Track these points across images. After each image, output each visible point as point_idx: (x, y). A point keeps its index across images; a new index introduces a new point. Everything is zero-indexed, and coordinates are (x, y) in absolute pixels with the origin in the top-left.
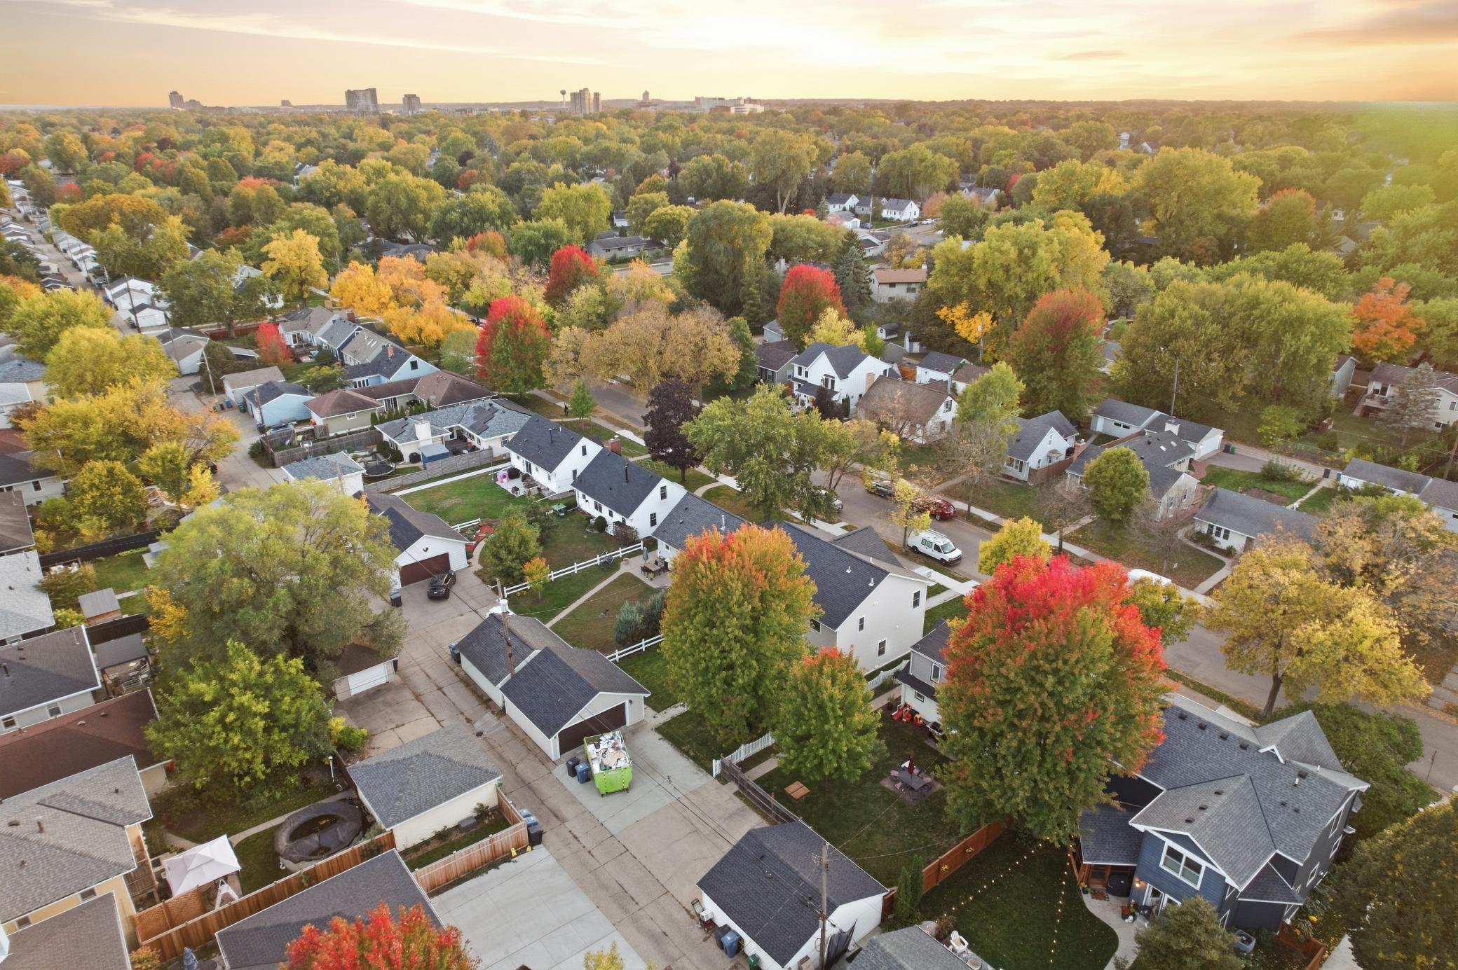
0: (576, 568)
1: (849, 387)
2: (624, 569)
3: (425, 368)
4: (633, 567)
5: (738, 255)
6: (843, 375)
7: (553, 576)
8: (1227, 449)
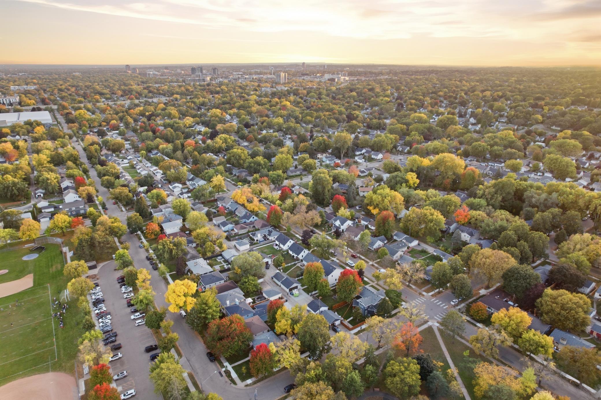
0: (289, 264)
1: (344, 227)
2: (297, 265)
3: (256, 218)
4: (299, 265)
5: (324, 188)
6: (342, 225)
7: (286, 266)
8: (419, 244)
